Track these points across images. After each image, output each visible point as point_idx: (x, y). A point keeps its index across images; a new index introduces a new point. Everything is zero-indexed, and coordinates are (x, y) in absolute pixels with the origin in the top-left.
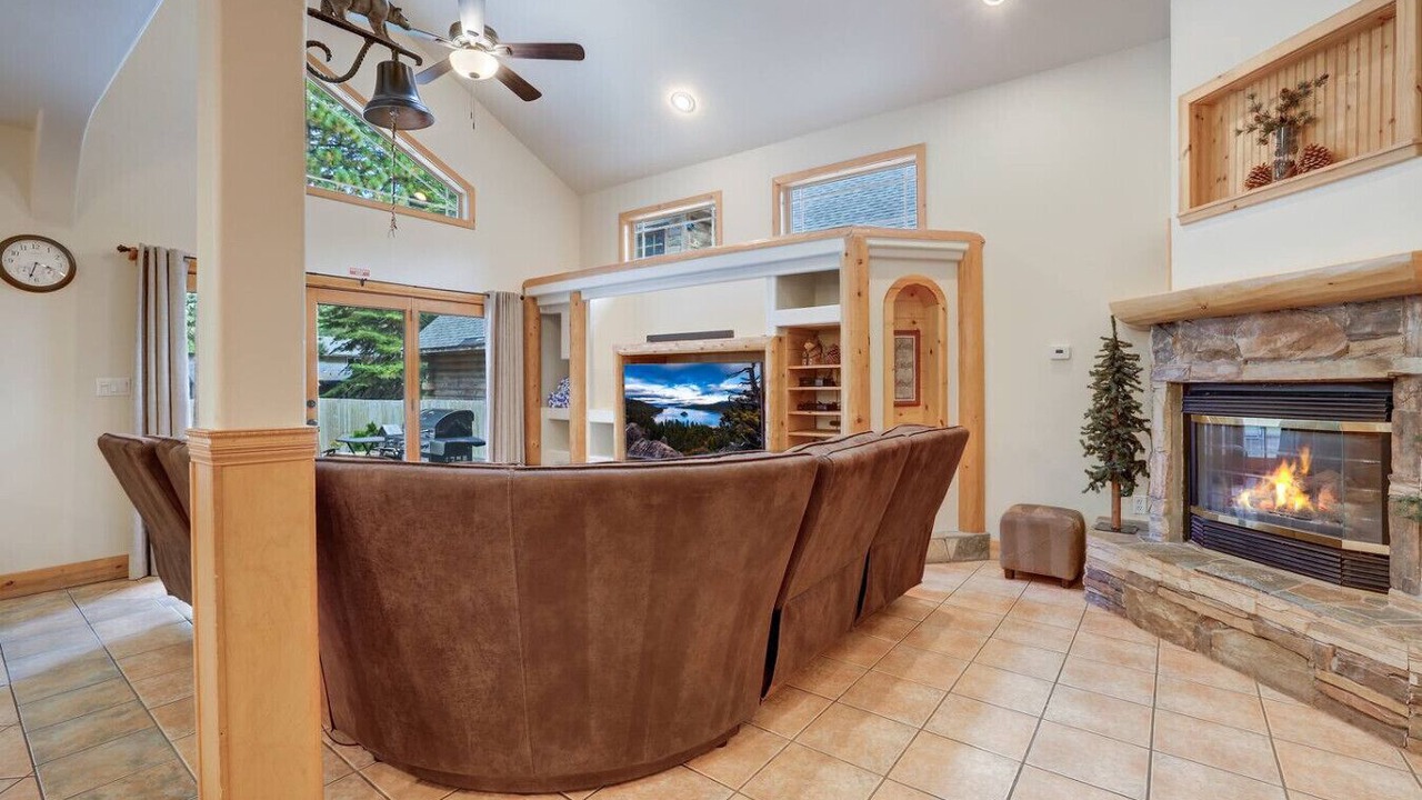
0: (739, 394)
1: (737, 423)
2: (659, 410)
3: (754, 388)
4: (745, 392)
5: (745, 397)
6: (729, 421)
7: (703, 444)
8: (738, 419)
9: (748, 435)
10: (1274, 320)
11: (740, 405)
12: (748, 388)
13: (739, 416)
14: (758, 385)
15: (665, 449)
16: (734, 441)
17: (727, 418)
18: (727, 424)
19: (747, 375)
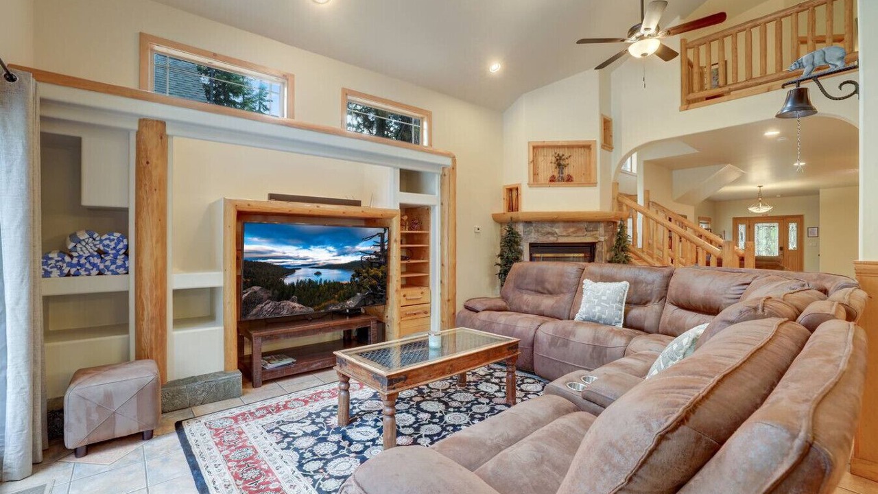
0: (370, 254)
1: (365, 277)
2: (291, 271)
3: (382, 249)
4: (375, 253)
5: (374, 257)
6: (358, 276)
7: (334, 298)
8: (366, 274)
9: (372, 286)
10: (568, 224)
11: (370, 263)
12: (378, 249)
13: (367, 272)
14: (386, 247)
15: (294, 307)
16: (360, 292)
17: (358, 274)
18: (357, 279)
19: (378, 239)
